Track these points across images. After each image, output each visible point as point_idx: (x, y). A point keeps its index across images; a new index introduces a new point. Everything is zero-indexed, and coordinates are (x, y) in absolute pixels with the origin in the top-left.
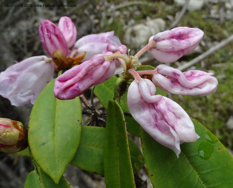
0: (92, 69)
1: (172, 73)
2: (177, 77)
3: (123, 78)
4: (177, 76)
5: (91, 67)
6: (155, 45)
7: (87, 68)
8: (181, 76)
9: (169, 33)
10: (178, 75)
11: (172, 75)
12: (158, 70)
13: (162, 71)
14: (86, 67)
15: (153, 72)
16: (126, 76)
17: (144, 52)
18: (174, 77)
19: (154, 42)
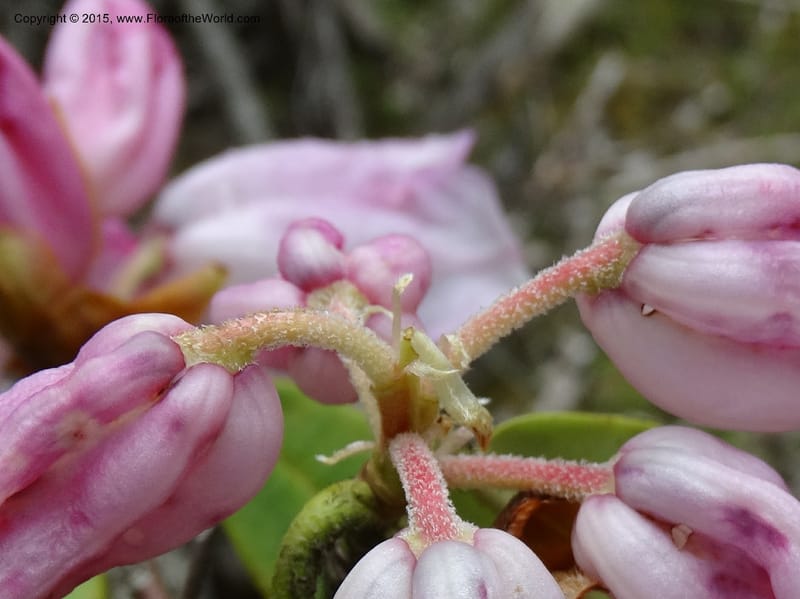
0: (78, 435)
1: (718, 515)
2: (759, 550)
3: (358, 497)
4: (760, 541)
5: (66, 426)
6: (628, 268)
7: (33, 433)
8: (793, 548)
9: (765, 191)
10: (775, 537)
11: (724, 532)
12: (619, 470)
13: (643, 480)
14: (29, 423)
15: (584, 480)
16: (379, 482)
17: (529, 310)
18: (742, 544)
19: (628, 241)
